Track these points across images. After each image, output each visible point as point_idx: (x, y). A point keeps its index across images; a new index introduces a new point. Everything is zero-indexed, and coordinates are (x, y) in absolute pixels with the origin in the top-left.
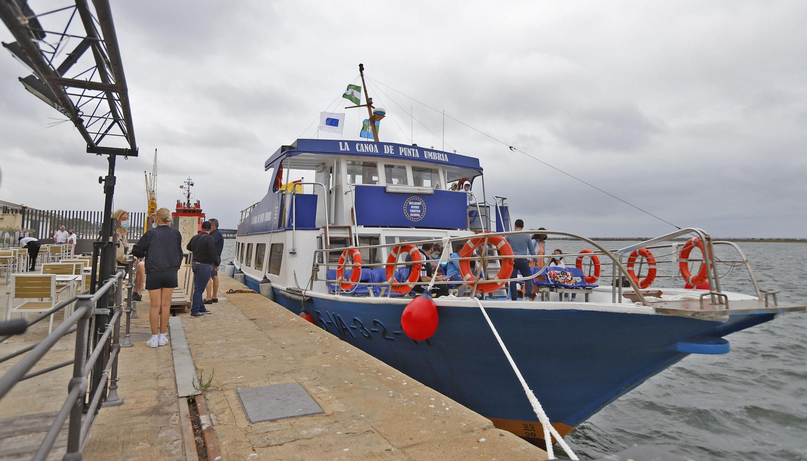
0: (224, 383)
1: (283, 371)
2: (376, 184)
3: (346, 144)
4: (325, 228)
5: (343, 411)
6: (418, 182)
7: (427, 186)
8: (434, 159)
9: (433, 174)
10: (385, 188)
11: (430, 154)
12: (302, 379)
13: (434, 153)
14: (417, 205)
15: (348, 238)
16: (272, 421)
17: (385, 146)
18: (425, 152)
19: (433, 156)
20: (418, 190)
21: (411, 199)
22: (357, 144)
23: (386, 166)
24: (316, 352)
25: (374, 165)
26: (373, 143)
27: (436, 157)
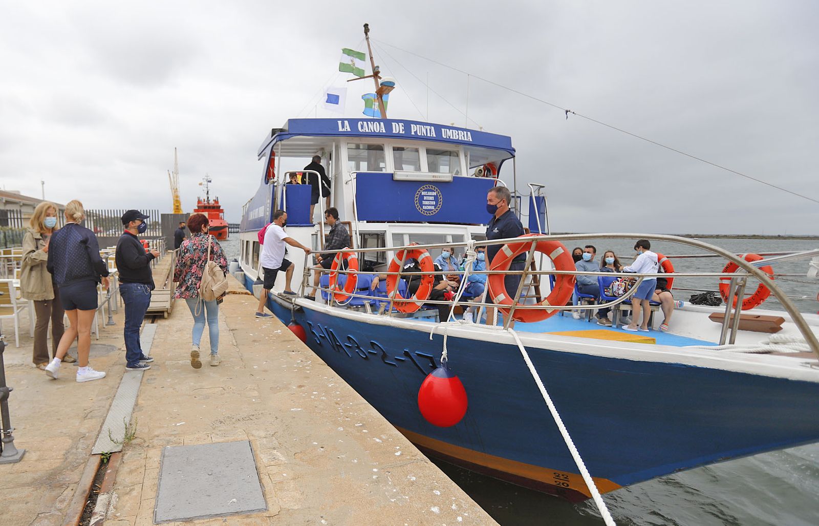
0: (156, 433)
1: (238, 417)
2: (382, 171)
3: (346, 123)
4: (320, 224)
5: (296, 508)
6: (433, 167)
7: (444, 174)
8: (454, 138)
9: (451, 157)
10: (392, 175)
11: (450, 133)
12: (256, 433)
13: (454, 131)
14: (431, 196)
16: (186, 522)
17: (393, 124)
18: (443, 130)
19: (454, 135)
20: (433, 176)
21: (424, 188)
23: (395, 149)
24: (290, 384)
25: (380, 148)
26: (379, 121)
27: (457, 135)
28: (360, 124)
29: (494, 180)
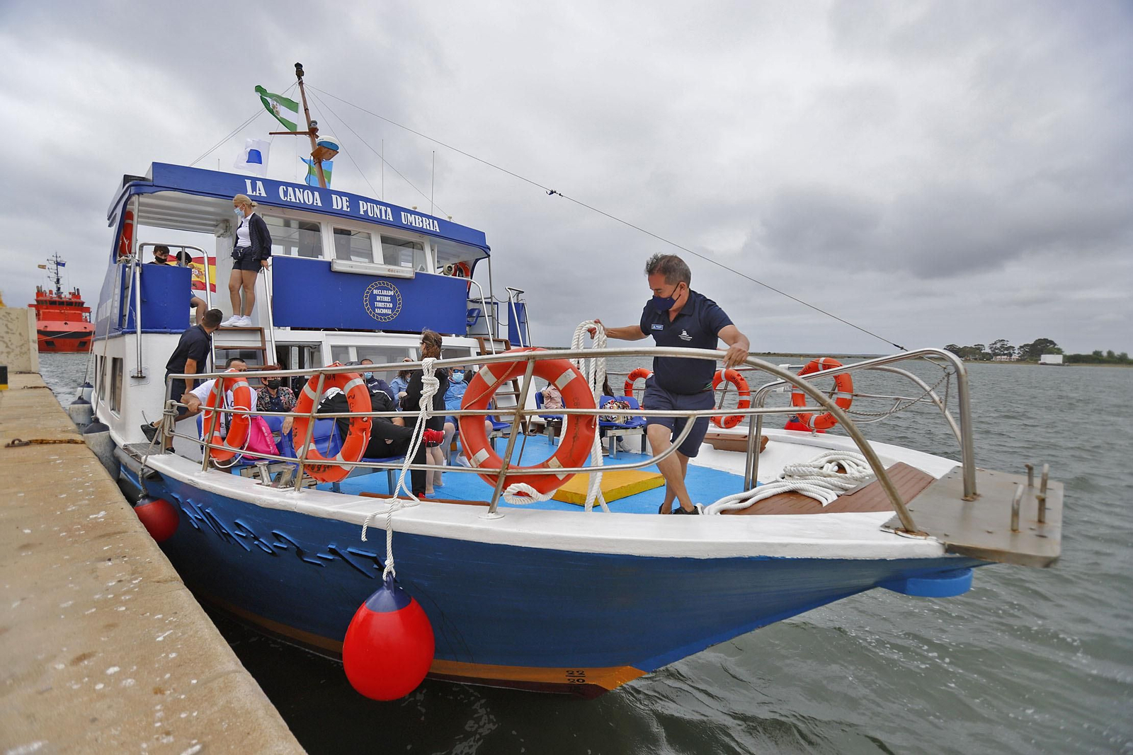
2: (317, 257)
3: (259, 184)
6: (389, 259)
7: (405, 269)
8: (417, 225)
9: (415, 251)
10: (329, 264)
11: (411, 218)
13: (417, 217)
14: (386, 296)
15: (258, 348)
17: (334, 197)
18: (403, 213)
19: (417, 222)
20: (389, 270)
21: (376, 284)
22: (281, 188)
23: (337, 231)
25: (315, 228)
26: (312, 189)
27: (421, 223)
28: (281, 189)
29: (468, 281)
